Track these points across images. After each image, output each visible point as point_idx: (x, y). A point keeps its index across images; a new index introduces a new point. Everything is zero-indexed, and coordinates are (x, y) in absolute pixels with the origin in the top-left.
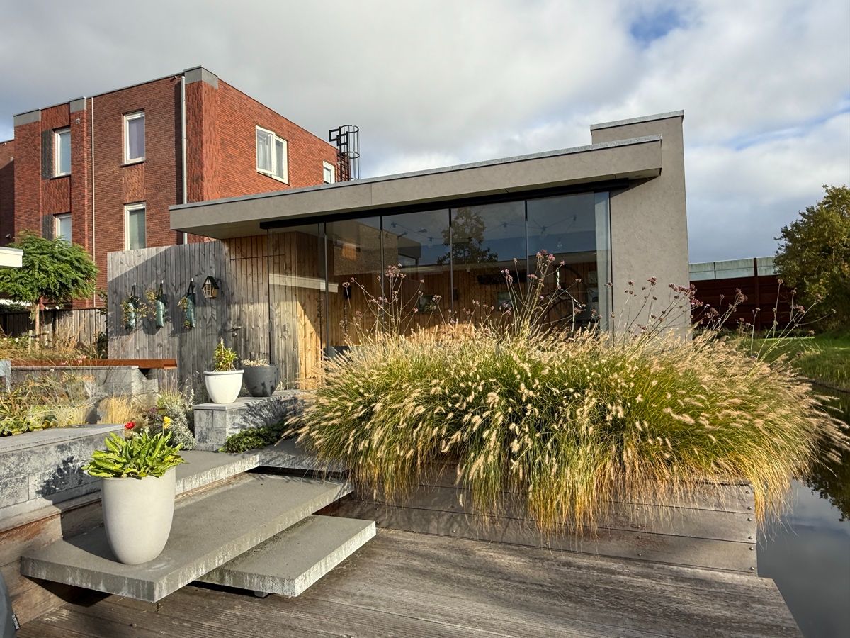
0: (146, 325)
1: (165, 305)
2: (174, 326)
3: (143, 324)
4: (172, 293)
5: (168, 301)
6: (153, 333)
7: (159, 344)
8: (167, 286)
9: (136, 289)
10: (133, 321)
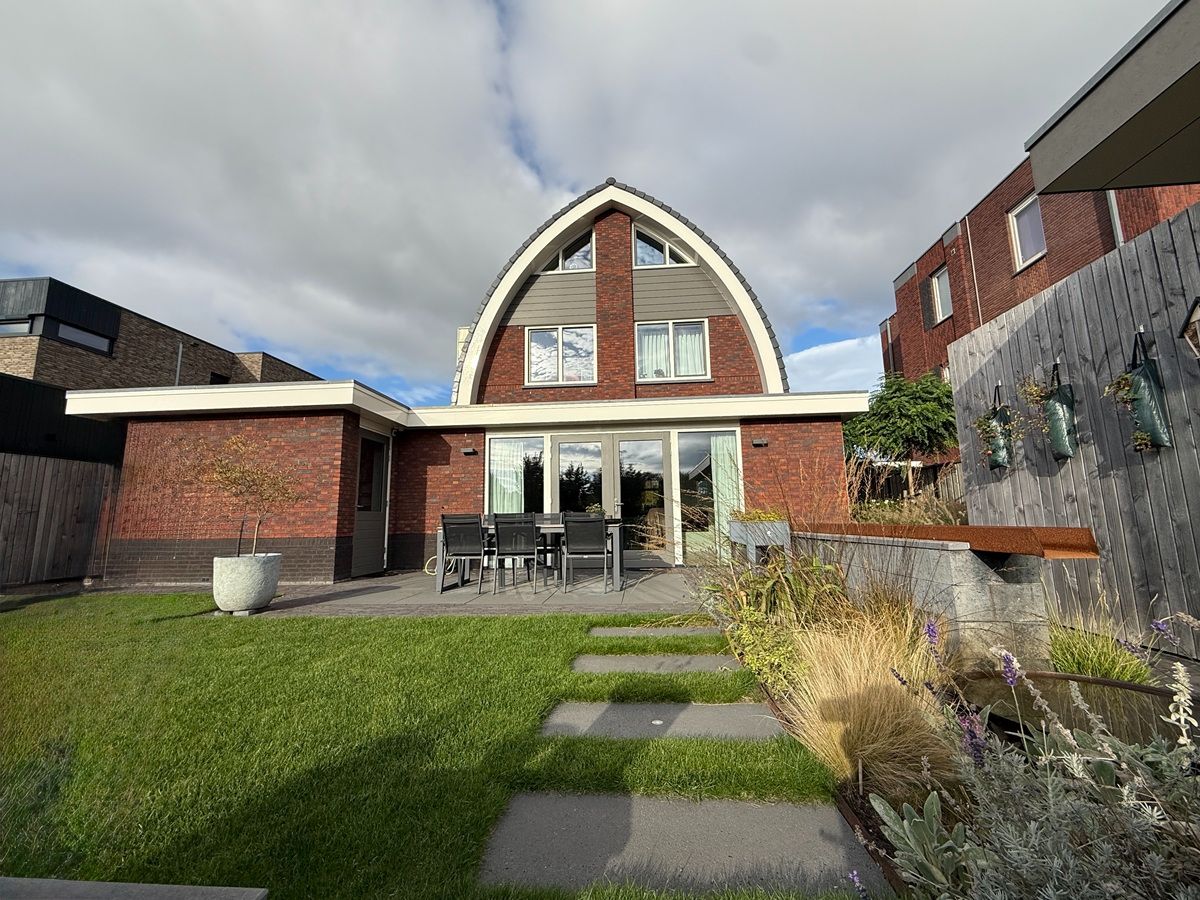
0: (1033, 456)
1: (1071, 407)
2: (1103, 453)
3: (1026, 457)
4: (1086, 379)
5: (1077, 398)
6: (1051, 474)
7: (1068, 496)
8: (1071, 367)
9: (1004, 391)
10: (1003, 454)
